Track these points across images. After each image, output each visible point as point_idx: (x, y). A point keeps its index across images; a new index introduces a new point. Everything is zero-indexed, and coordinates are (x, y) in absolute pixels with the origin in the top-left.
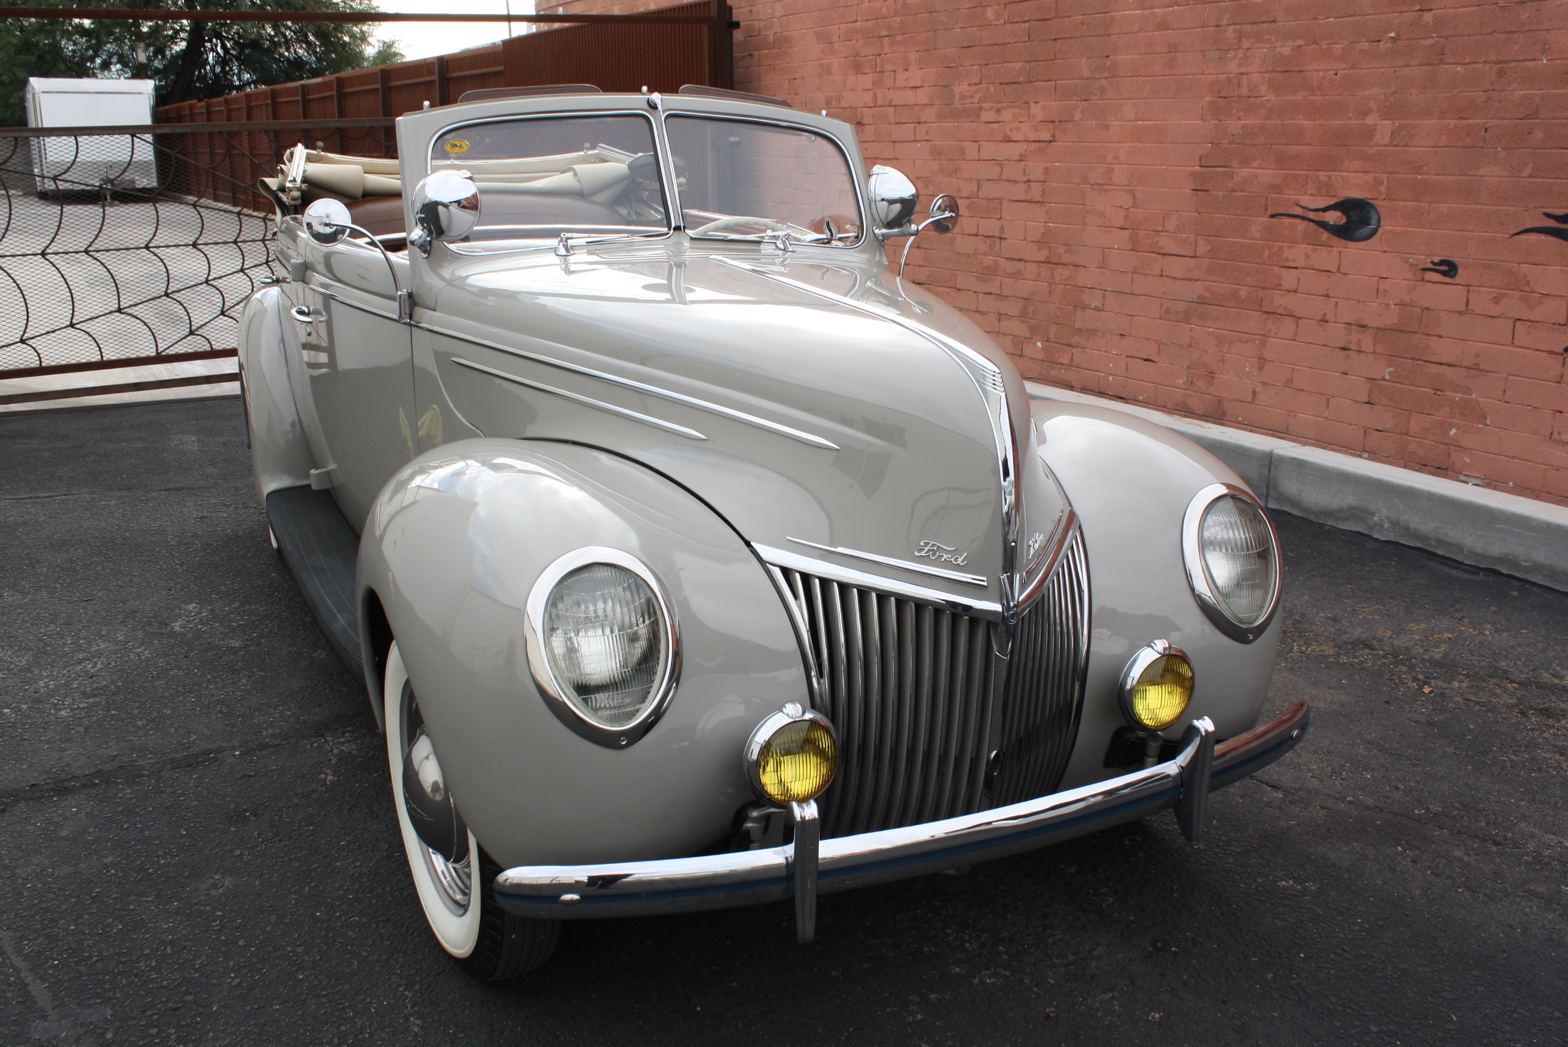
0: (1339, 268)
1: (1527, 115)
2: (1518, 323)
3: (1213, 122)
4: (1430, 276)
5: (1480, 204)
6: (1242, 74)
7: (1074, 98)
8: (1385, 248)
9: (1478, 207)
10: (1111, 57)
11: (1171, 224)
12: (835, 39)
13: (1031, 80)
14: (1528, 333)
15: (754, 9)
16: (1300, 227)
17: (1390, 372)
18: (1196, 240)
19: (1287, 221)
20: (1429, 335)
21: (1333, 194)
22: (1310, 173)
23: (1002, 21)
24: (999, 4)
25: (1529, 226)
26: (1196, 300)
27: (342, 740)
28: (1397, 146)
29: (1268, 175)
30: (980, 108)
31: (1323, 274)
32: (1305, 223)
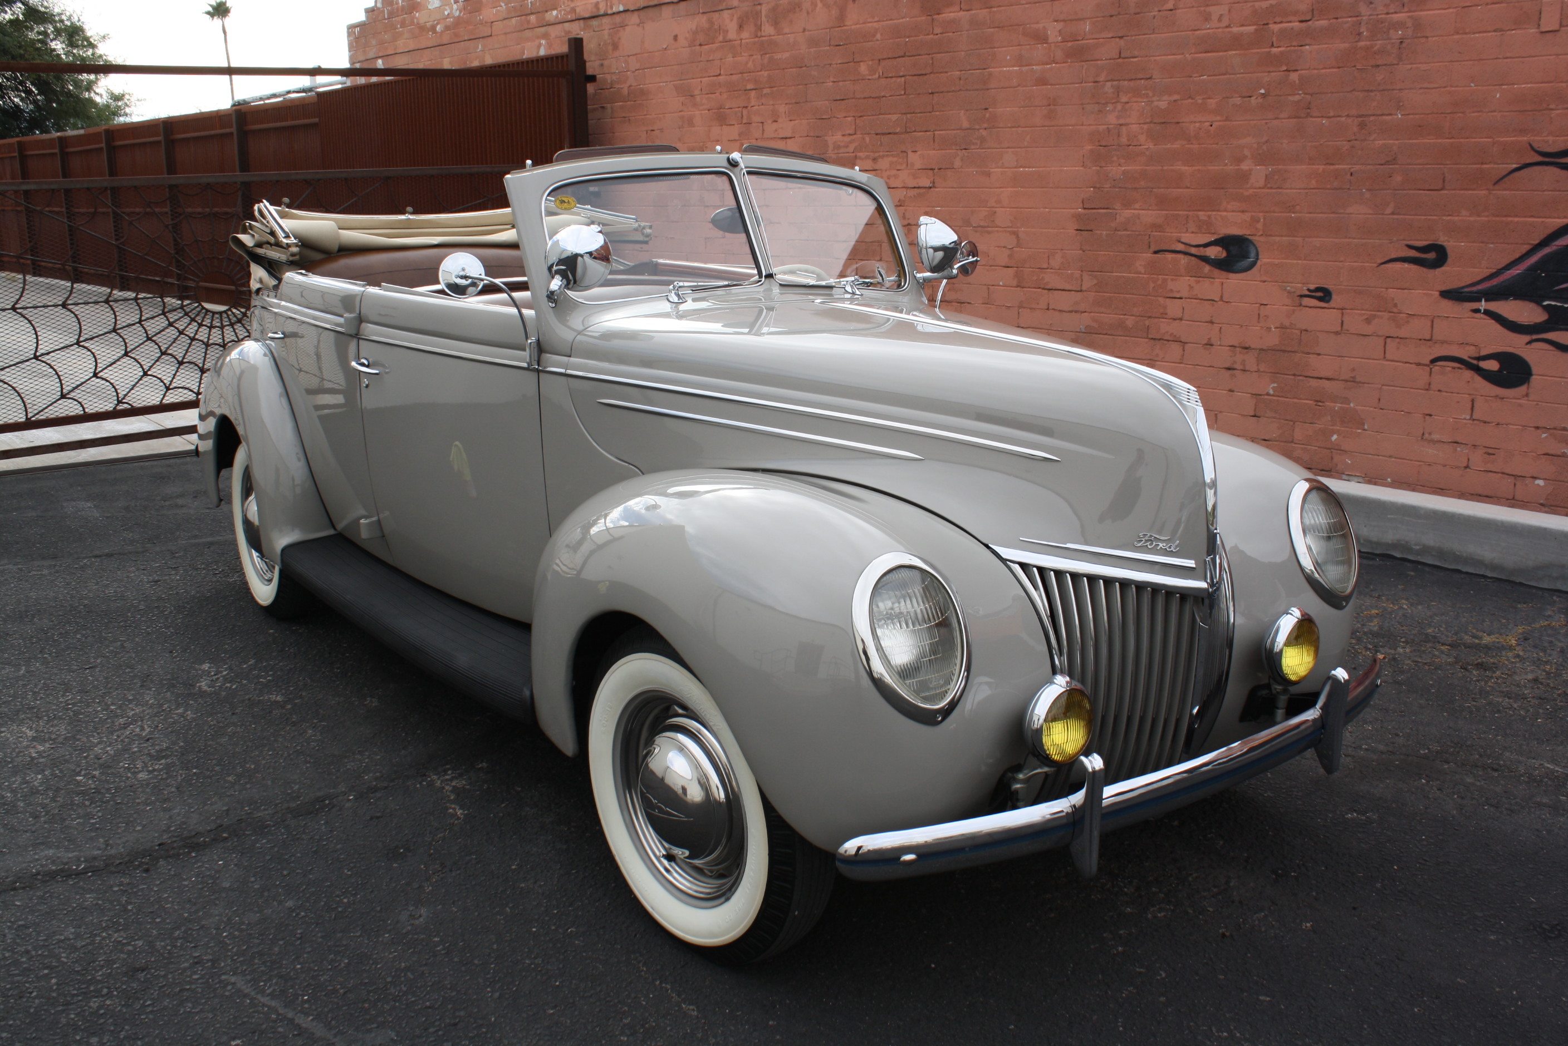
0: (1222, 297)
1: (1388, 161)
2: (1388, 340)
3: (1094, 168)
4: (1307, 301)
5: (1349, 238)
6: (1121, 125)
7: (954, 147)
8: (1264, 278)
9: (1348, 240)
10: (990, 110)
11: (1057, 261)
12: (697, 92)
13: (908, 130)
14: (1398, 348)
15: (606, 63)
16: (1183, 262)
17: (1273, 388)
18: (1082, 275)
19: (1170, 256)
20: (1308, 353)
21: (1213, 231)
22: (1190, 213)
23: (877, 76)
24: (872, 60)
25: (1393, 256)
26: (1083, 331)
27: (447, 777)
28: (1271, 188)
29: (1149, 216)
30: (856, 157)
31: (1206, 302)
32: (1187, 258)
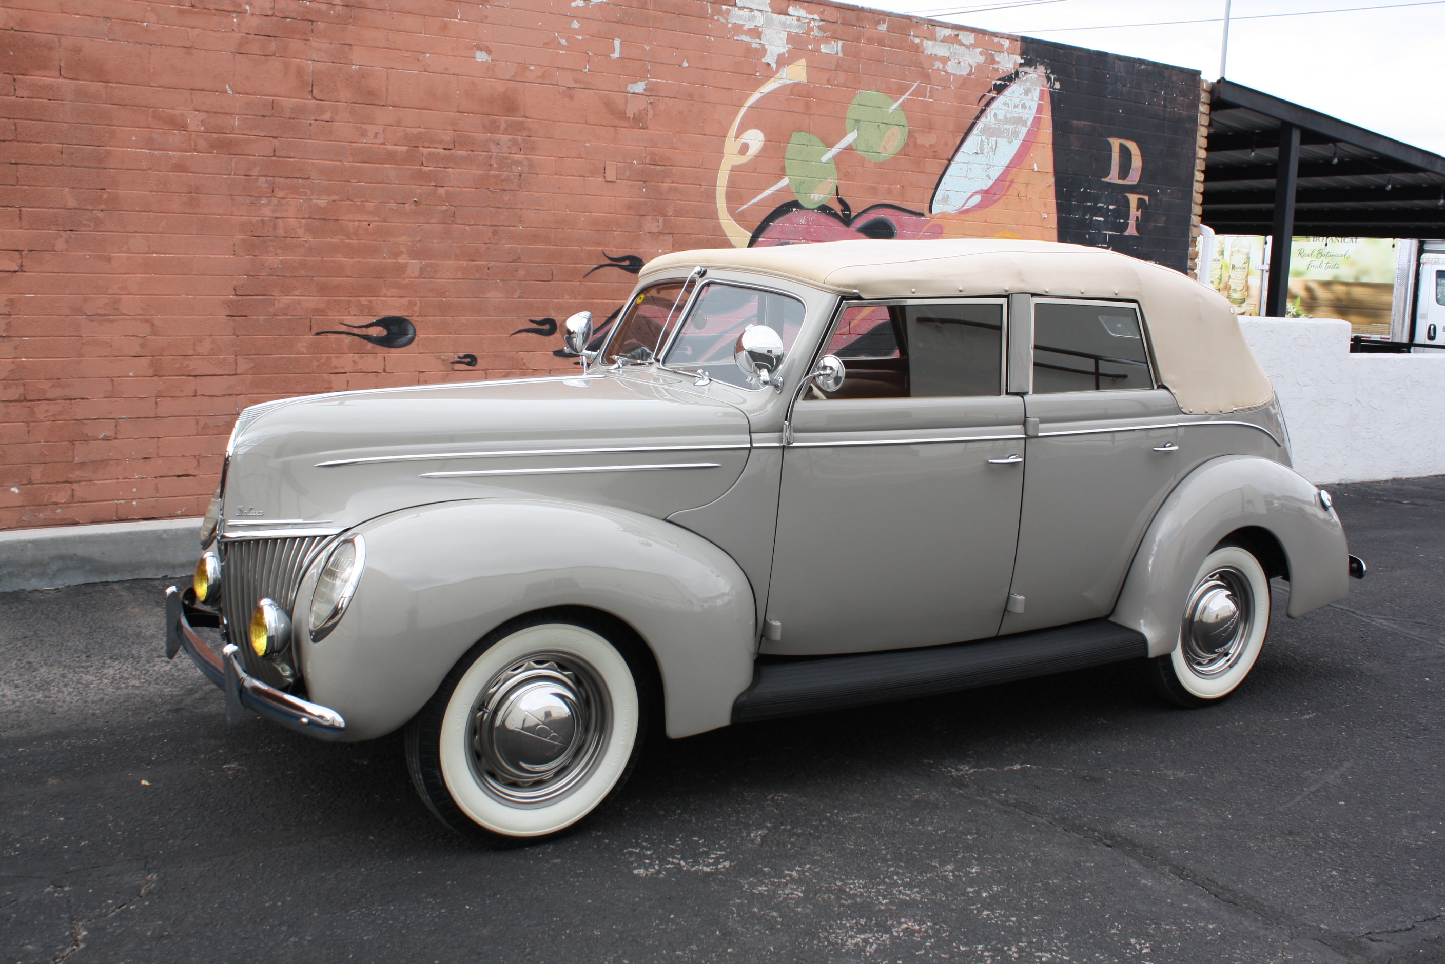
0: (384, 369)
1: (514, 260)
3: (247, 257)
4: (458, 366)
5: (488, 316)
6: (276, 218)
8: (422, 351)
9: (487, 318)
10: (109, 190)
11: (205, 347)
16: (345, 341)
19: (333, 337)
21: (374, 314)
22: (351, 299)
25: (521, 328)
28: (425, 278)
29: (311, 301)
31: (371, 374)
32: (350, 338)
